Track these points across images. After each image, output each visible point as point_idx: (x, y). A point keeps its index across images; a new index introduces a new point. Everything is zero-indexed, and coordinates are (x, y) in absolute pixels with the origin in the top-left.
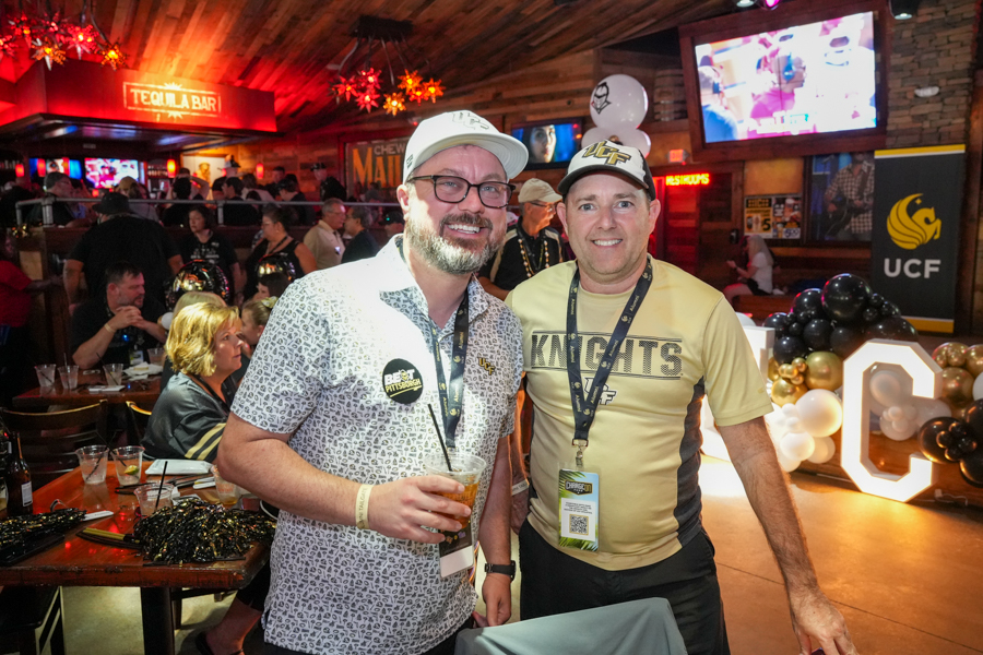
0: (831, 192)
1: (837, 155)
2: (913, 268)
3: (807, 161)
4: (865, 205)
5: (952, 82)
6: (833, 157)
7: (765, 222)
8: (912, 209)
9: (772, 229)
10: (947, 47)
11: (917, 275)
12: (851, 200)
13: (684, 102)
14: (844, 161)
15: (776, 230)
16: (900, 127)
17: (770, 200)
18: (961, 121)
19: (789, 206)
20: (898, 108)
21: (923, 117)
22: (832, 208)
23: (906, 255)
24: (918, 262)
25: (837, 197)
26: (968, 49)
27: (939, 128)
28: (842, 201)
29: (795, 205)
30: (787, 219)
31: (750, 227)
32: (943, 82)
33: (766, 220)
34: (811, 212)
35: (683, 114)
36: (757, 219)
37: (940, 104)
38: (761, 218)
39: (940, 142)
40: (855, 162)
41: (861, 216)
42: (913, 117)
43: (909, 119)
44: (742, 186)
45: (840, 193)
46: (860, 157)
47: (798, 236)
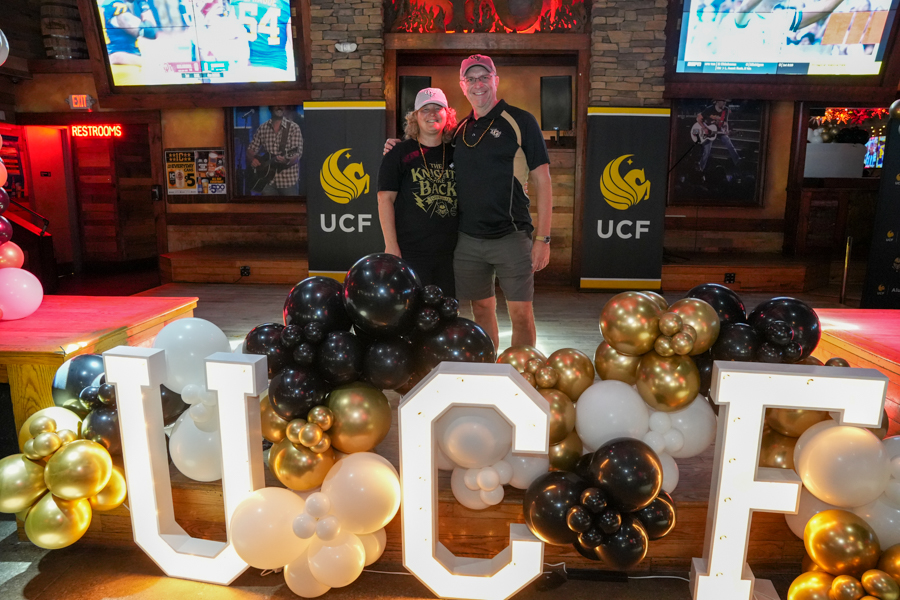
0: (254, 147)
1: (257, 109)
2: (348, 223)
3: (228, 113)
4: (288, 160)
5: (367, 41)
6: (253, 111)
7: (189, 177)
8: (342, 164)
9: (197, 185)
10: (361, 6)
11: (352, 229)
12: (273, 156)
13: (82, 40)
14: (264, 116)
15: (201, 186)
16: (324, 80)
17: (193, 154)
18: (378, 79)
19: (213, 160)
20: (321, 61)
21: (344, 72)
22: (256, 163)
23: (340, 209)
24: (352, 217)
25: (260, 151)
26: (379, 12)
27: (359, 84)
28: (264, 156)
29: (218, 159)
30: (212, 174)
31: (173, 182)
32: (360, 40)
33: (189, 175)
34: (236, 168)
35: (83, 53)
36: (180, 174)
37: (359, 61)
38: (184, 174)
39: (362, 97)
40: (274, 118)
41: (285, 171)
42: (335, 70)
43: (331, 73)
44: (160, 138)
45: (262, 148)
46: (279, 113)
47: (224, 192)
